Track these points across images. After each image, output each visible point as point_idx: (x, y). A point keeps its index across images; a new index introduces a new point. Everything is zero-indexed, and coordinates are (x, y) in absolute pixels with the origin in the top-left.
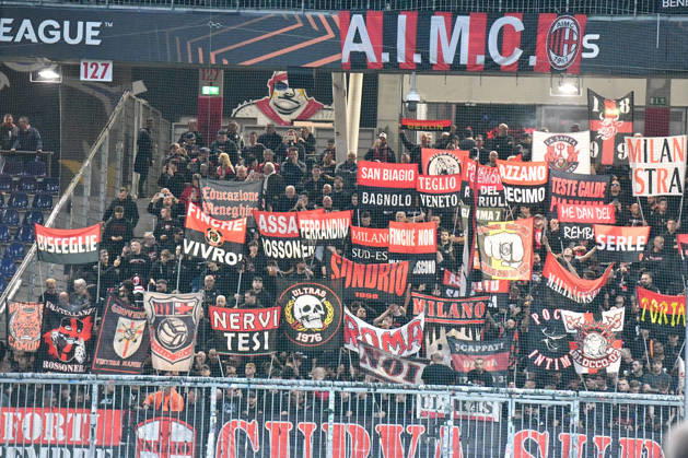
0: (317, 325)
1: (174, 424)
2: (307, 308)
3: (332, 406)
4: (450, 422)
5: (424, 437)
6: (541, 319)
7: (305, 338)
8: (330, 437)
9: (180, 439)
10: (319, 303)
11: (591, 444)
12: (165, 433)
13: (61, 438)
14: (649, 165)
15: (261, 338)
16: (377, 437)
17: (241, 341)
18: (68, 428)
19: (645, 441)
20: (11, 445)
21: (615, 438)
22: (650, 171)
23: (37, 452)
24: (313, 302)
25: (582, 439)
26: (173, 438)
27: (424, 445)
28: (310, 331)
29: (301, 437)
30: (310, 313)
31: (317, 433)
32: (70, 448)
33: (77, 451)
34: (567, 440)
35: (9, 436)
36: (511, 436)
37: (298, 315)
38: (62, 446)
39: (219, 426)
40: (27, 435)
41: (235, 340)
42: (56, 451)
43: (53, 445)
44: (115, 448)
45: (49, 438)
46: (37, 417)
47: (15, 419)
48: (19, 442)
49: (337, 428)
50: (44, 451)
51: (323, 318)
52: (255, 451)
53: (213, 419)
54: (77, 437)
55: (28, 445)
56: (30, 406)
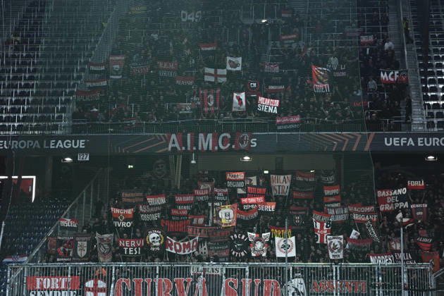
0: (158, 244)
1: (99, 281)
2: (154, 238)
3: (157, 272)
4: (202, 277)
5: (192, 283)
6: (234, 237)
7: (154, 249)
8: (157, 284)
9: (101, 286)
10: (158, 236)
11: (253, 282)
12: (96, 284)
13: (57, 287)
14: (279, 184)
15: (137, 250)
16: (174, 283)
17: (130, 251)
18: (60, 284)
19: (273, 280)
20: (39, 290)
21: (262, 279)
22: (279, 186)
23: (49, 293)
24: (156, 235)
25: (250, 281)
26: (99, 286)
27: (192, 285)
28: (155, 247)
29: (146, 284)
30: (155, 240)
31: (152, 283)
32: (61, 291)
33: (63, 292)
34: (244, 281)
35: (38, 287)
36: (224, 280)
37: (151, 241)
38: (57, 290)
39: (115, 281)
40: (45, 287)
41: (128, 250)
42: (55, 292)
43: (54, 290)
44: (77, 291)
45: (53, 287)
46: (48, 280)
47: (40, 280)
48: (42, 289)
49: (159, 280)
50: (51, 292)
51: (160, 241)
52: (129, 290)
53: (113, 278)
54: (63, 287)
55: (45, 290)
56: (46, 275)
